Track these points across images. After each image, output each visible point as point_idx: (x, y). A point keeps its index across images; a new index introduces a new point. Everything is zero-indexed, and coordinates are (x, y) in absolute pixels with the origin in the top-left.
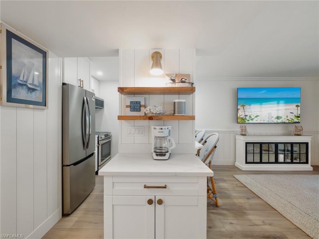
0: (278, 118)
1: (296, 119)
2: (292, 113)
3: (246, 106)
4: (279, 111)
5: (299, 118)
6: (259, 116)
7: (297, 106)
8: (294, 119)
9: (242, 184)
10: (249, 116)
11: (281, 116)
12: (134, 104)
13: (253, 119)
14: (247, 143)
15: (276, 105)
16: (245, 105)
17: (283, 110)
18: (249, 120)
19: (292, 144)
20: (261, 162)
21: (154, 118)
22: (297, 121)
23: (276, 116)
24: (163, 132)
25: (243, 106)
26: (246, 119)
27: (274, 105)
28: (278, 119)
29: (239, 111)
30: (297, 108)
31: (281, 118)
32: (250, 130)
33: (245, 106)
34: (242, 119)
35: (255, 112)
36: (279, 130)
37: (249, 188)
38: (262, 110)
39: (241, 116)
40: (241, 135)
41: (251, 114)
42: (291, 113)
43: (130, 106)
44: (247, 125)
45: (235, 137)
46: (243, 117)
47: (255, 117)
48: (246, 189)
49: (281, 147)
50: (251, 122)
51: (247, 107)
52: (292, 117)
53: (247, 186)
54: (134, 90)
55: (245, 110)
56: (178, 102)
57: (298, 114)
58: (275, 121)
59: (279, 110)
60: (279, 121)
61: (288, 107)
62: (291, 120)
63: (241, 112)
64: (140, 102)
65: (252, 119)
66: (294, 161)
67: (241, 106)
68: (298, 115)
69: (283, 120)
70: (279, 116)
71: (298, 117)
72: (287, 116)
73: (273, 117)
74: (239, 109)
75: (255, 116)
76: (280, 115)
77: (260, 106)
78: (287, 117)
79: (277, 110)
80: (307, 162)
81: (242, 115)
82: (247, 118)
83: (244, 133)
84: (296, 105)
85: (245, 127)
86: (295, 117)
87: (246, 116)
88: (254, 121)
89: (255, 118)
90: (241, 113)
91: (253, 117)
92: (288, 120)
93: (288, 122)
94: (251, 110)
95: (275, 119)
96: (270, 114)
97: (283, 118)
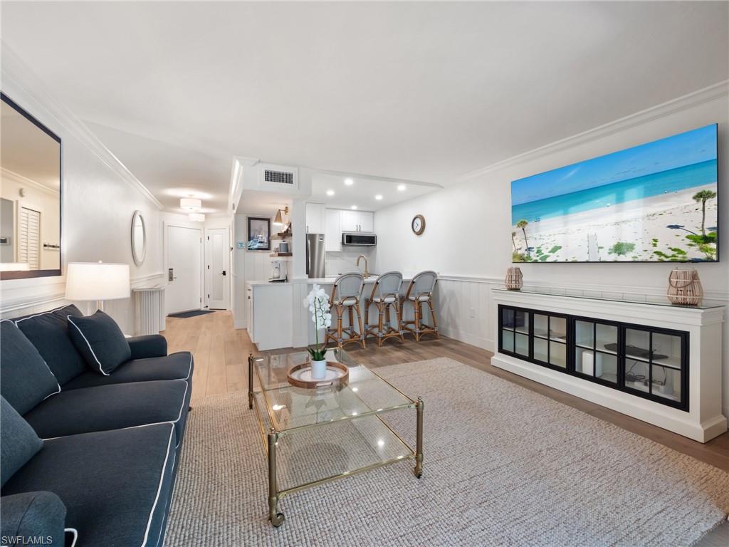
0: (619, 249)
1: (698, 247)
2: (677, 227)
3: (529, 223)
4: (623, 225)
5: (713, 246)
6: (560, 248)
7: (702, 196)
8: (684, 249)
10: (535, 250)
11: (630, 241)
13: (547, 256)
15: (613, 207)
16: (526, 221)
17: (636, 220)
22: (703, 256)
23: (613, 243)
25: (524, 225)
26: (529, 257)
27: (606, 209)
28: (619, 254)
29: (515, 238)
30: (701, 204)
31: (631, 246)
33: (527, 223)
34: (522, 256)
35: (552, 238)
38: (568, 230)
39: (519, 252)
42: (671, 227)
46: (524, 254)
47: (550, 252)
51: (531, 226)
52: (673, 242)
55: (528, 236)
57: (705, 226)
58: (613, 257)
59: (623, 222)
60: (628, 257)
61: (658, 206)
62: (670, 253)
63: (518, 240)
65: (544, 257)
67: (518, 226)
68: (707, 233)
69: (640, 254)
70: (623, 241)
71: (706, 240)
72: (656, 241)
73: (601, 248)
74: (514, 234)
75: (550, 250)
76: (627, 239)
77: (563, 217)
78: (655, 245)
79: (617, 224)
81: (520, 249)
82: (533, 253)
84: (695, 194)
86: (688, 241)
87: (529, 249)
89: (551, 254)
90: (519, 244)
91: (545, 252)
92: (659, 253)
93: (656, 258)
94: (542, 233)
95: (610, 253)
96: (592, 238)
97: (638, 248)
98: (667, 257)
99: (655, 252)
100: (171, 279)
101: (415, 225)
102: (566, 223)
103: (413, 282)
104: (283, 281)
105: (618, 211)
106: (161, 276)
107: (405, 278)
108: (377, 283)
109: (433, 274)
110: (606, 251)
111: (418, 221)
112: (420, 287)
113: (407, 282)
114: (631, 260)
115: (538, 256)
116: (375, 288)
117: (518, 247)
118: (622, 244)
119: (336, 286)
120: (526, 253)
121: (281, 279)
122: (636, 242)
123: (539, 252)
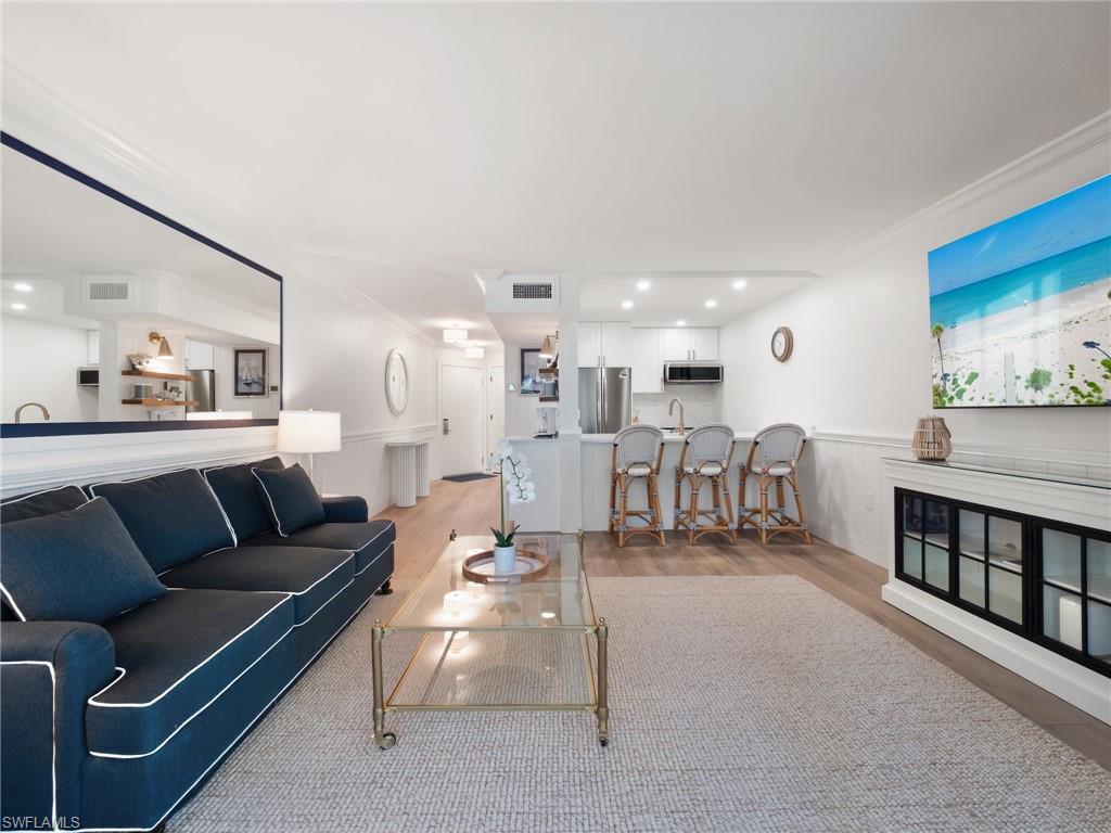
0: (1037, 380)
3: (945, 330)
6: (977, 374)
10: (951, 379)
11: (1047, 366)
13: (963, 391)
14: (902, 492)
16: (942, 326)
18: (951, 399)
25: (939, 332)
28: (1037, 389)
31: (1047, 377)
33: (942, 331)
35: (968, 357)
38: (984, 343)
39: (935, 381)
46: (940, 386)
47: (966, 383)
50: (957, 403)
52: (1089, 370)
55: (944, 352)
58: (1030, 397)
60: (1042, 398)
62: (1086, 390)
65: (960, 394)
69: (1057, 390)
70: (1040, 368)
72: (1072, 367)
73: (1018, 378)
75: (966, 379)
78: (1071, 373)
81: (936, 376)
87: (945, 377)
88: (966, 401)
89: (967, 386)
91: (962, 382)
92: (1074, 389)
93: (1071, 398)
94: (958, 348)
95: (1027, 387)
96: (1009, 360)
97: (1055, 380)
98: (1083, 397)
99: (1072, 388)
100: (446, 431)
101: (777, 344)
102: (982, 332)
103: (756, 443)
104: (550, 436)
105: (1036, 313)
106: (435, 428)
107: (738, 435)
108: (687, 443)
109: (797, 430)
110: (1022, 383)
111: (781, 338)
112: (771, 450)
113: (744, 442)
115: (954, 390)
116: (684, 451)
117: (934, 372)
118: (1039, 372)
119: (616, 445)
121: (549, 433)
122: (1054, 371)
123: (955, 381)
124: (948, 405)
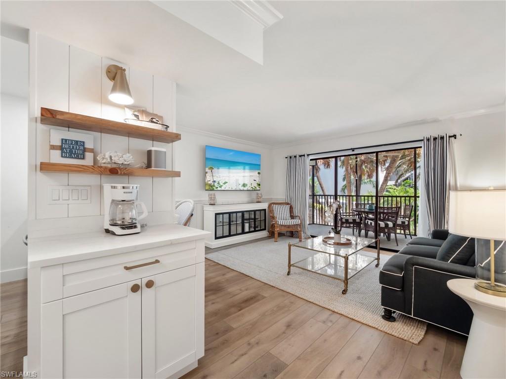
0: (244, 185)
6: (227, 182)
7: (259, 173)
8: (256, 187)
9: (215, 262)
12: (72, 144)
14: (216, 214)
15: (243, 171)
17: (248, 176)
18: (217, 188)
19: (255, 211)
20: (230, 235)
21: (119, 171)
23: (242, 184)
24: (131, 193)
25: (211, 168)
26: (214, 186)
27: (240, 171)
28: (244, 187)
29: (207, 175)
30: (258, 175)
31: (247, 185)
32: (220, 198)
33: (213, 169)
34: (210, 185)
35: (224, 178)
36: (244, 197)
37: (222, 264)
38: (230, 175)
39: (209, 182)
40: (210, 205)
41: (219, 179)
42: (255, 180)
43: (61, 148)
44: (216, 193)
45: (203, 208)
47: (223, 184)
48: (220, 266)
49: (246, 216)
50: (219, 189)
51: (215, 170)
52: (255, 185)
53: (220, 263)
54: (79, 119)
55: (214, 175)
56: (156, 151)
58: (242, 188)
59: (246, 176)
60: (245, 189)
61: (252, 174)
62: (254, 188)
63: (209, 176)
64: (84, 142)
65: (221, 187)
66: (257, 229)
67: (209, 169)
68: (259, 183)
69: (248, 187)
71: (259, 185)
72: (251, 184)
73: (239, 184)
74: (207, 173)
76: (246, 183)
77: (228, 170)
79: (244, 177)
80: (265, 229)
82: (216, 184)
83: (212, 202)
85: (214, 195)
86: (257, 184)
87: (214, 181)
88: (223, 188)
90: (209, 178)
91: (221, 184)
93: (252, 189)
94: (220, 175)
95: (242, 186)
96: (237, 180)
97: (248, 185)
99: (251, 187)
102: (229, 172)
105: (244, 172)
110: (240, 186)
114: (246, 189)
115: (218, 185)
117: (208, 180)
120: (213, 183)
122: (248, 184)
123: (218, 183)
124: (215, 189)
